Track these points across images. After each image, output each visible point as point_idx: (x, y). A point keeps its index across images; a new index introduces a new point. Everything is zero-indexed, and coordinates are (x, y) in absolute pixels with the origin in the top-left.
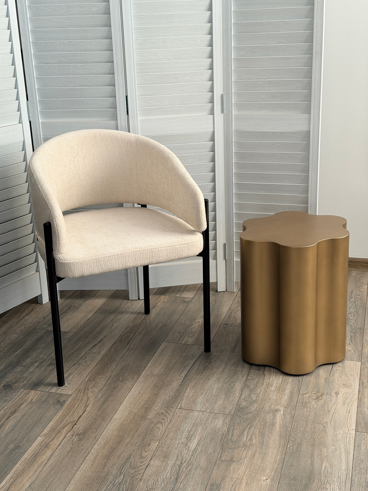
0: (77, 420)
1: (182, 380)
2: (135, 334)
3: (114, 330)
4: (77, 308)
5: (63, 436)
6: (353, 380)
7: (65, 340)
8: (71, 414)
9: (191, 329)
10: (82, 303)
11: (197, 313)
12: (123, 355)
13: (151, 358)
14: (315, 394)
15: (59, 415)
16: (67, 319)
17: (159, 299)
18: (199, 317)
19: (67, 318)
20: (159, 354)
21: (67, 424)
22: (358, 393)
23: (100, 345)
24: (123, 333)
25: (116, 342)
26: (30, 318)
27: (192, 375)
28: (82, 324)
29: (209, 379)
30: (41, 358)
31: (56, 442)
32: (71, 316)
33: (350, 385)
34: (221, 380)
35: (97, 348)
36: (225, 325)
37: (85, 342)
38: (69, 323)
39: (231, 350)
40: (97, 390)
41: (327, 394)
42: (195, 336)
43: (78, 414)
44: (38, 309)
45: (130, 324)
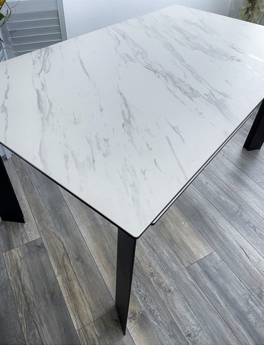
0: (65, 251)
5: (70, 267)
8: (56, 250)
15: (50, 254)
21: (63, 258)
31: (71, 273)
40: (52, 225)
43: (60, 247)
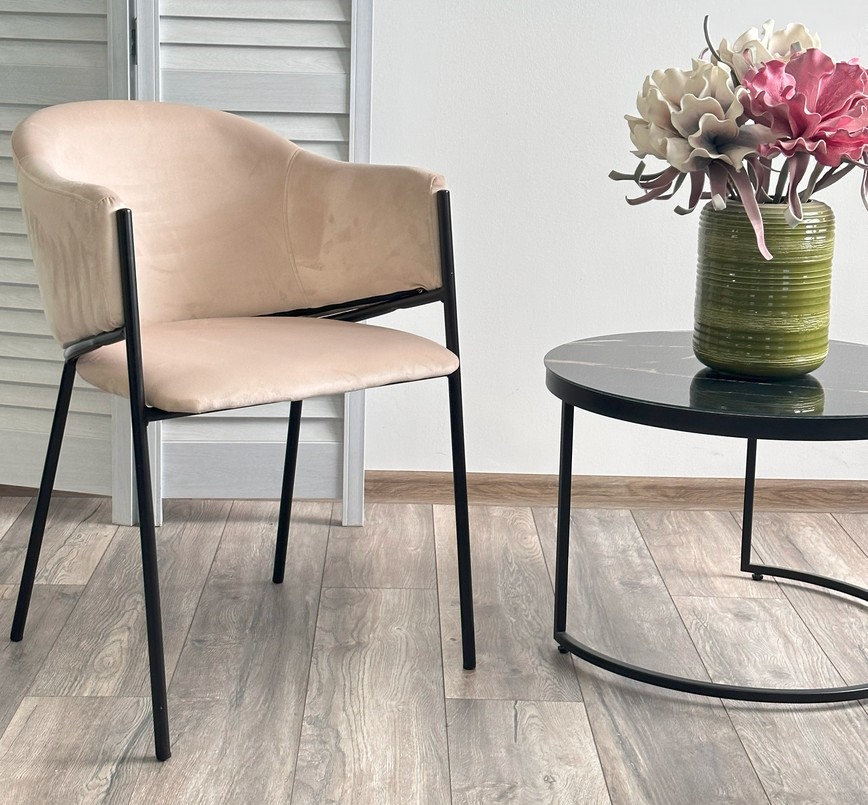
1: (105, 788)
6: (578, 744)
9: (102, 659)
11: (107, 621)
14: (493, 786)
18: (116, 629)
20: (20, 728)
22: (602, 776)
27: (134, 773)
29: (186, 778)
33: (576, 757)
34: (222, 776)
39: (231, 702)
41: (524, 782)
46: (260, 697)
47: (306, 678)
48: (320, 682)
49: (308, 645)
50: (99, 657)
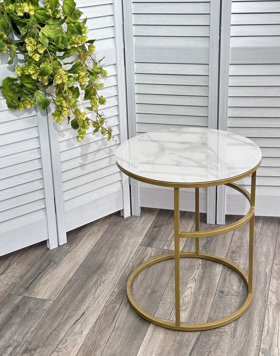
2: (121, 304)
3: (98, 298)
4: (57, 264)
7: (43, 312)
9: (183, 298)
10: (63, 256)
11: (187, 274)
12: (108, 337)
13: (141, 343)
16: (47, 280)
17: (146, 253)
18: (191, 280)
19: (46, 278)
20: (150, 337)
23: (82, 320)
24: (108, 303)
25: (100, 316)
26: (6, 277)
28: (63, 288)
30: (15, 340)
32: (51, 274)
35: (79, 326)
36: (220, 294)
37: (66, 316)
38: (47, 287)
39: (231, 333)
42: (189, 309)
44: (15, 264)
45: (116, 289)
46: (243, 332)
47: (263, 322)
48: (268, 326)
49: (265, 300)
50: (183, 297)
